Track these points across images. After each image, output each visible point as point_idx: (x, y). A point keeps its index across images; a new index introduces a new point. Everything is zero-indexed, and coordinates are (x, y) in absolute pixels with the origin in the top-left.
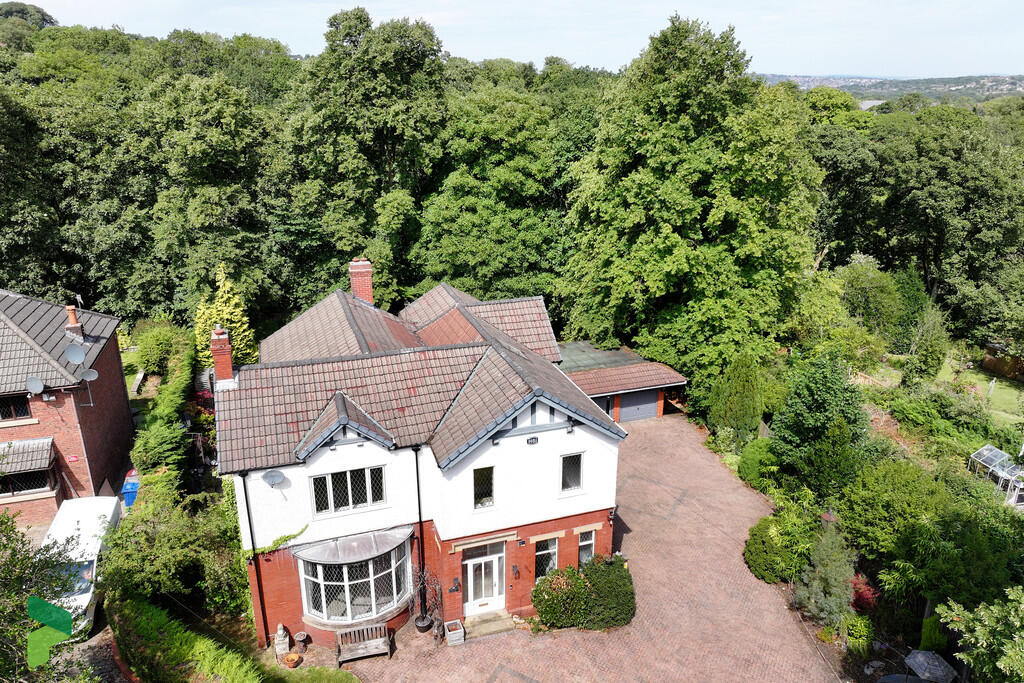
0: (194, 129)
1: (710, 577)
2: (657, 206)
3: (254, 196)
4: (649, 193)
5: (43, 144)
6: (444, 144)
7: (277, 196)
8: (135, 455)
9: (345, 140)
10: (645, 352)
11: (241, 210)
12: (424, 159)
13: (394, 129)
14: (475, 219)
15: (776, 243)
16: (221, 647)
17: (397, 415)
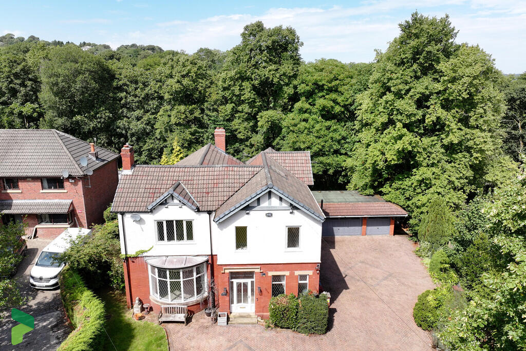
0: (176, 78)
1: (387, 320)
2: (395, 113)
3: (203, 111)
4: (391, 105)
5: (115, 84)
6: (295, 87)
7: (213, 112)
8: (106, 213)
9: (246, 84)
10: (385, 197)
11: (195, 117)
12: (284, 94)
13: (268, 78)
14: (307, 125)
15: (468, 136)
16: (94, 296)
17: (204, 195)
